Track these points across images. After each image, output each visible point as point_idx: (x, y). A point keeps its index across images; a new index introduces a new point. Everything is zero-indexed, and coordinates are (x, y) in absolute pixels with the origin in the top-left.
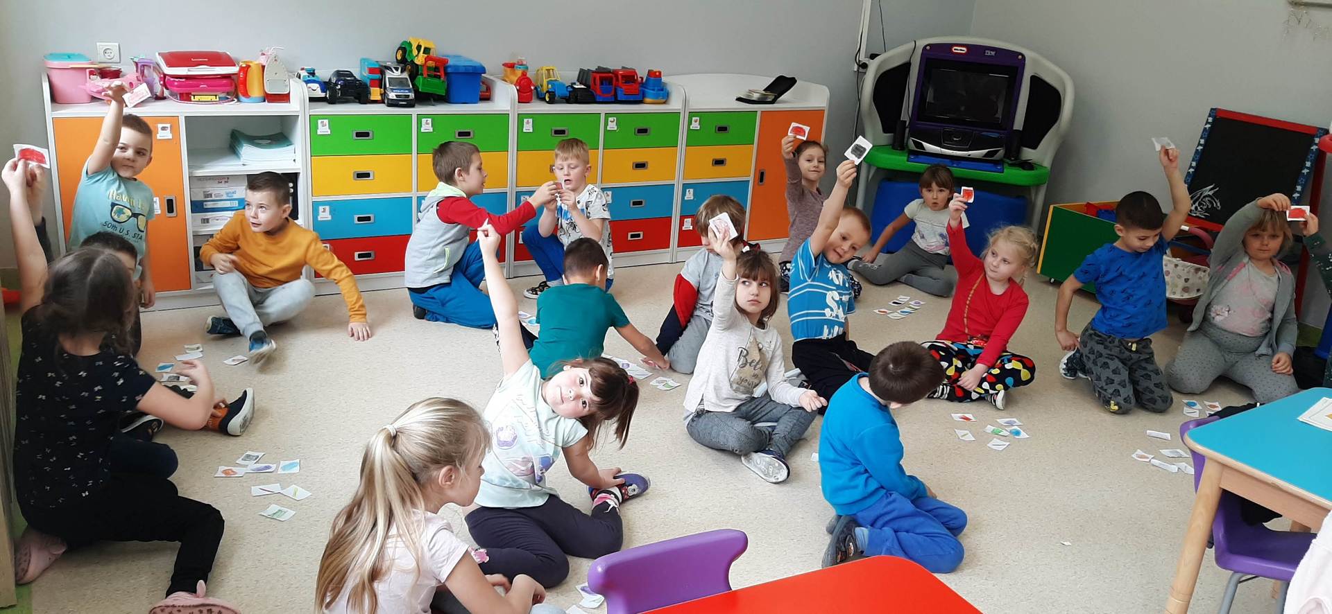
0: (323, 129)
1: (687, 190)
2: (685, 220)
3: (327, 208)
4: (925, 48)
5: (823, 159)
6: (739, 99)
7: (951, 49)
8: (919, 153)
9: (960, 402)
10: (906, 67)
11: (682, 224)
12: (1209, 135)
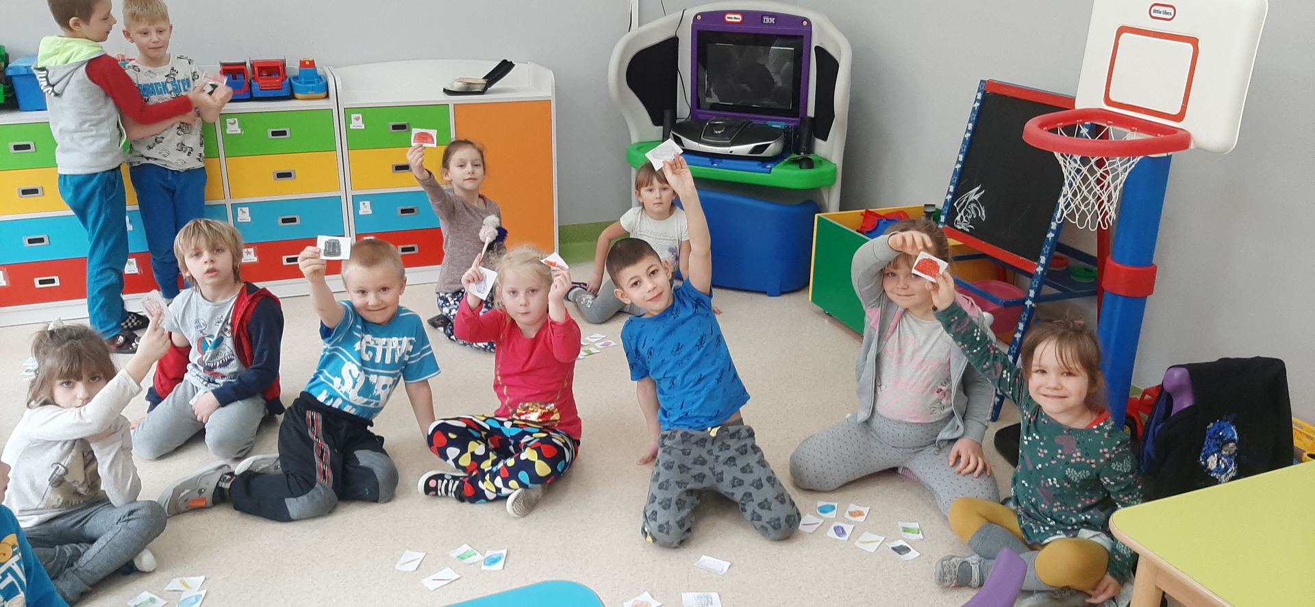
1: (361, 203)
4: (696, 16)
5: (479, 162)
6: (445, 91)
7: (724, 18)
10: (671, 45)
12: (978, 117)
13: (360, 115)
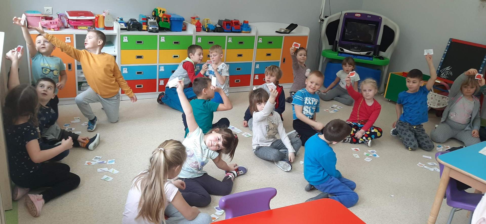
0: (125, 40)
1: (257, 65)
2: (256, 75)
3: (126, 69)
4: (345, 14)
5: (306, 55)
6: (277, 32)
7: (355, 15)
8: (342, 53)
9: (355, 144)
10: (338, 21)
11: (254, 77)
12: (449, 48)
13: (262, 38)
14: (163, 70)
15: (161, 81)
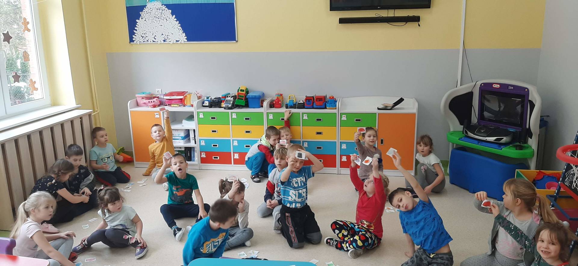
0: (201, 116)
1: (343, 145)
2: (343, 157)
3: (204, 141)
4: (481, 85)
6: (379, 109)
7: (492, 86)
10: (470, 95)
13: (345, 116)
14: (237, 144)
15: (235, 154)
